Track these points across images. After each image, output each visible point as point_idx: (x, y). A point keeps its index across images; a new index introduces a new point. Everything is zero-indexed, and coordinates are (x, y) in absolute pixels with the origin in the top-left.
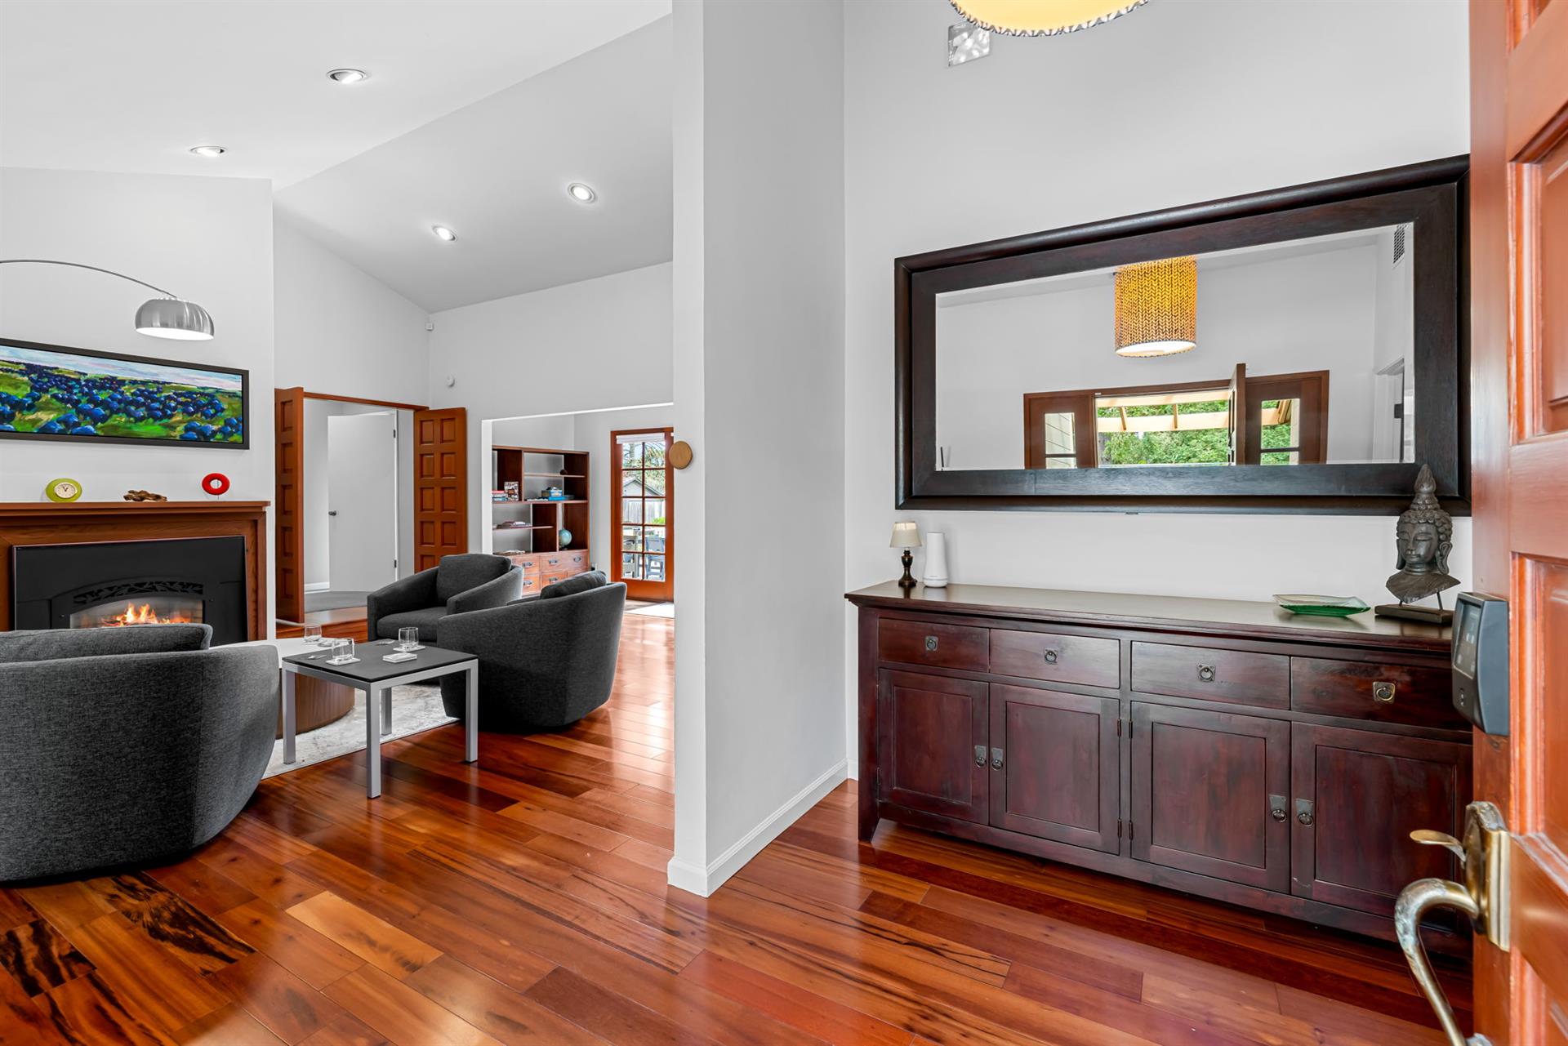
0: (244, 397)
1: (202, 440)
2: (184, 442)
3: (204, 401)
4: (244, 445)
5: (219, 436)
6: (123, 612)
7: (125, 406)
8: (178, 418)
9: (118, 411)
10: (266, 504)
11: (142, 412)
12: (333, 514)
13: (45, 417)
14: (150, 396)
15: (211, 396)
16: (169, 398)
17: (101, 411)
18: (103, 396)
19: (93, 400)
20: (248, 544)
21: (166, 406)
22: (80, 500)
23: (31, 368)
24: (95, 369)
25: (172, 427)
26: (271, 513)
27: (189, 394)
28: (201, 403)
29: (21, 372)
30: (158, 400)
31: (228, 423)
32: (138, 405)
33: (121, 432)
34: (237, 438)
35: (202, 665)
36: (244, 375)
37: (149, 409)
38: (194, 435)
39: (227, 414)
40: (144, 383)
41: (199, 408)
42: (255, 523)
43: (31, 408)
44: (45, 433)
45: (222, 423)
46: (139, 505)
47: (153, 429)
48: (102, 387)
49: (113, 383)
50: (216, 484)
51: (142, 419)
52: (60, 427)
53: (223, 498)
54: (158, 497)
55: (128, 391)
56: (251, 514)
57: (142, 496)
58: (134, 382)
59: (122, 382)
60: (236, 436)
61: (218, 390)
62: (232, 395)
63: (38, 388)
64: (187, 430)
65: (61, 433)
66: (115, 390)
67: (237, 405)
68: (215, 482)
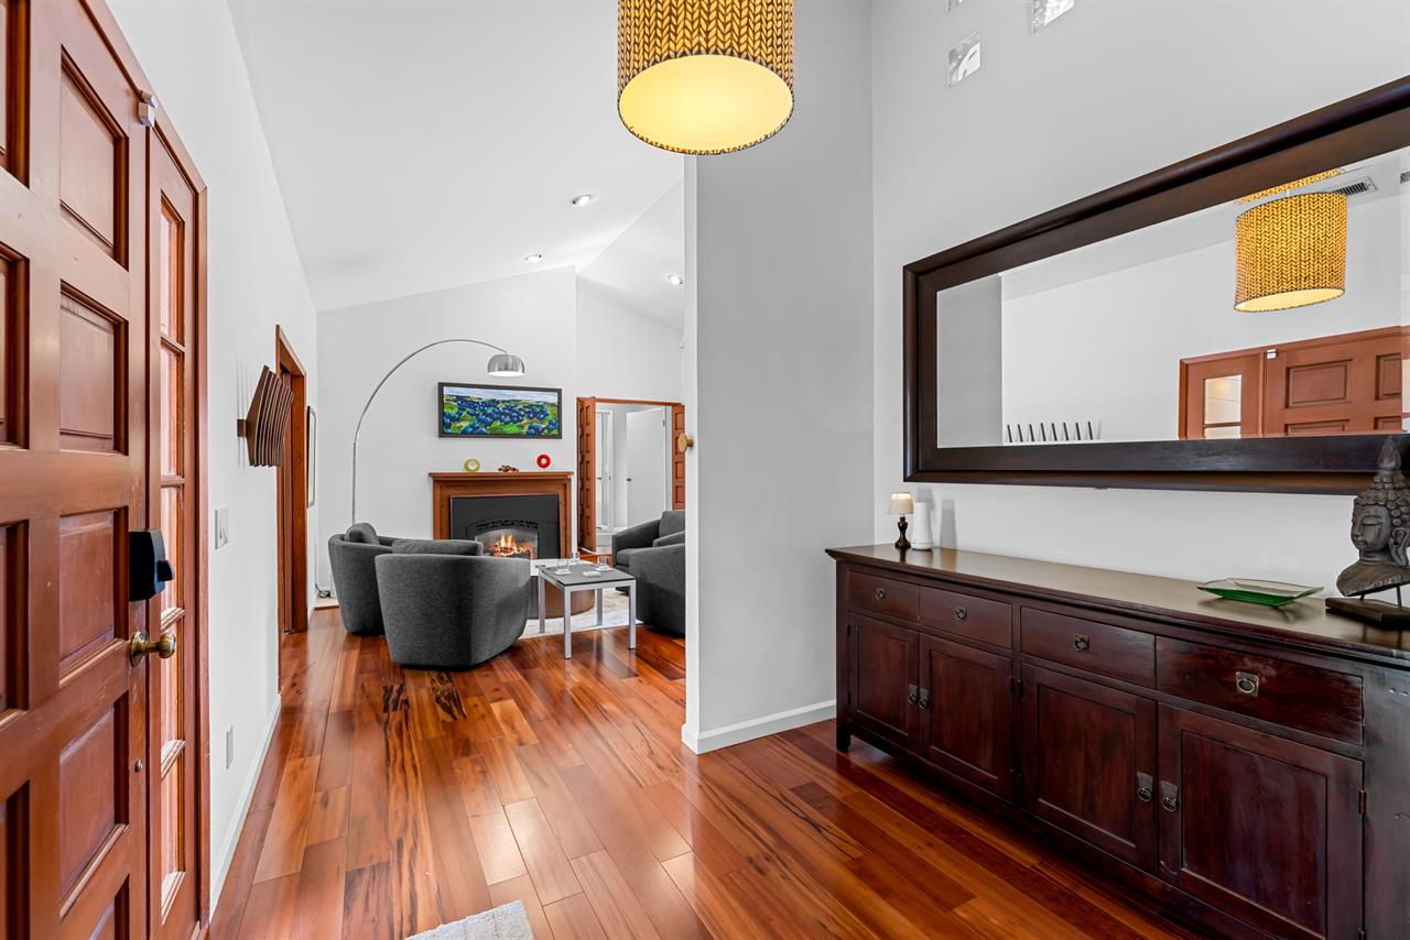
0: (559, 406)
1: (536, 434)
2: (528, 436)
3: (538, 410)
4: (559, 436)
5: (546, 431)
6: (499, 539)
7: (498, 416)
8: (525, 421)
9: (495, 419)
10: (573, 473)
11: (508, 419)
12: (629, 480)
13: (464, 424)
14: (511, 409)
15: (541, 406)
16: (520, 409)
17: (489, 419)
18: (489, 411)
19: (485, 414)
20: (561, 499)
21: (520, 415)
22: (480, 471)
23: (458, 398)
24: (486, 395)
25: (522, 427)
26: (574, 480)
27: (531, 406)
28: (536, 411)
29: (455, 401)
30: (515, 411)
31: (550, 423)
32: (506, 415)
33: (497, 431)
34: (555, 432)
35: (472, 564)
36: (559, 391)
37: (511, 417)
38: (533, 431)
39: (550, 417)
40: (508, 402)
41: (535, 414)
42: (565, 485)
43: (458, 420)
44: (464, 434)
45: (547, 423)
46: (505, 474)
47: (512, 429)
48: (489, 406)
49: (494, 403)
50: (544, 461)
51: (507, 423)
52: (471, 430)
53: (548, 469)
54: (514, 469)
55: (501, 407)
56: (562, 480)
57: (507, 469)
58: (504, 401)
59: (498, 402)
60: (555, 431)
61: (545, 403)
62: (553, 405)
63: (462, 408)
64: (530, 428)
65: (471, 433)
66: (495, 407)
67: (555, 410)
68: (544, 460)
